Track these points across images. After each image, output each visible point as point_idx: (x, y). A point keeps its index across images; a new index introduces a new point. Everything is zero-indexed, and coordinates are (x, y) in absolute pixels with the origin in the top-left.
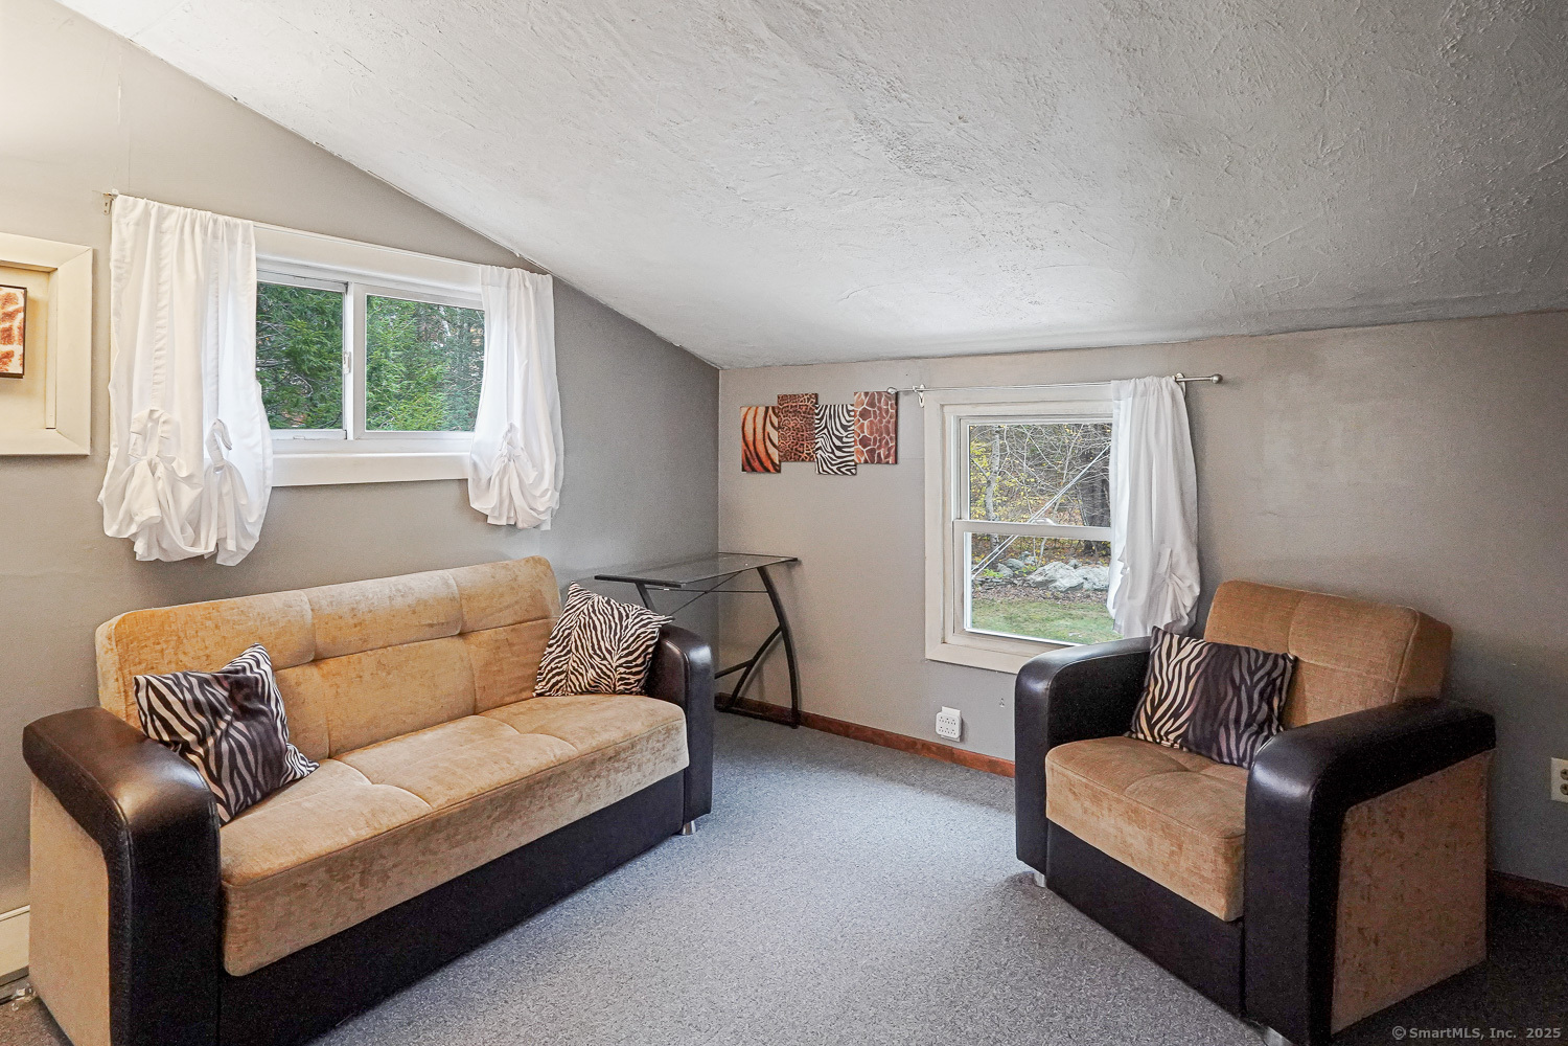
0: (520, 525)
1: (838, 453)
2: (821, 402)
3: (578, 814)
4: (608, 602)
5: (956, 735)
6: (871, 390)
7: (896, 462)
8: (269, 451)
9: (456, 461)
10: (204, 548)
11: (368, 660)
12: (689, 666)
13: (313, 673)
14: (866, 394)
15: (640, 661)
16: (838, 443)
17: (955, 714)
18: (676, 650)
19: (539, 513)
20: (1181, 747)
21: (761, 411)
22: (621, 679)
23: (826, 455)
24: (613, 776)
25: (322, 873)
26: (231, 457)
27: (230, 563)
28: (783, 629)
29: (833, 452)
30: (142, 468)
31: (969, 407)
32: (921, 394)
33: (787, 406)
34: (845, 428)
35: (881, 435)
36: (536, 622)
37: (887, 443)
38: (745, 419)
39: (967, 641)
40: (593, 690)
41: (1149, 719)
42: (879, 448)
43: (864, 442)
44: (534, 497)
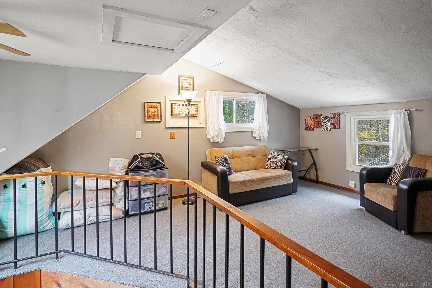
0: (261, 139)
1: (326, 126)
2: (323, 115)
3: (273, 185)
4: (278, 153)
5: (353, 186)
6: (334, 113)
7: (340, 128)
8: (225, 126)
9: (250, 128)
10: (218, 141)
11: (240, 159)
12: (293, 165)
13: (232, 159)
14: (333, 114)
15: (283, 163)
16: (326, 124)
17: (353, 182)
18: (290, 162)
19: (265, 137)
20: (396, 185)
21: (309, 118)
22: (280, 166)
23: (324, 127)
24: (279, 180)
25: (239, 183)
26: (221, 127)
27: (221, 143)
28: (314, 163)
29: (325, 126)
30: (211, 129)
31: (357, 116)
32: (345, 114)
33: (315, 116)
34: (328, 121)
35: (336, 123)
36: (265, 156)
37: (337, 124)
38: (306, 119)
39: (357, 167)
40: (275, 168)
41: (390, 180)
42: (336, 125)
43: (332, 124)
44: (264, 134)
